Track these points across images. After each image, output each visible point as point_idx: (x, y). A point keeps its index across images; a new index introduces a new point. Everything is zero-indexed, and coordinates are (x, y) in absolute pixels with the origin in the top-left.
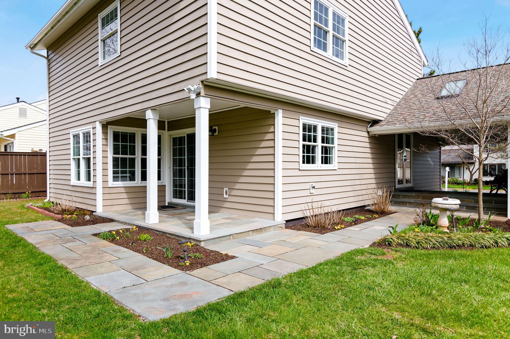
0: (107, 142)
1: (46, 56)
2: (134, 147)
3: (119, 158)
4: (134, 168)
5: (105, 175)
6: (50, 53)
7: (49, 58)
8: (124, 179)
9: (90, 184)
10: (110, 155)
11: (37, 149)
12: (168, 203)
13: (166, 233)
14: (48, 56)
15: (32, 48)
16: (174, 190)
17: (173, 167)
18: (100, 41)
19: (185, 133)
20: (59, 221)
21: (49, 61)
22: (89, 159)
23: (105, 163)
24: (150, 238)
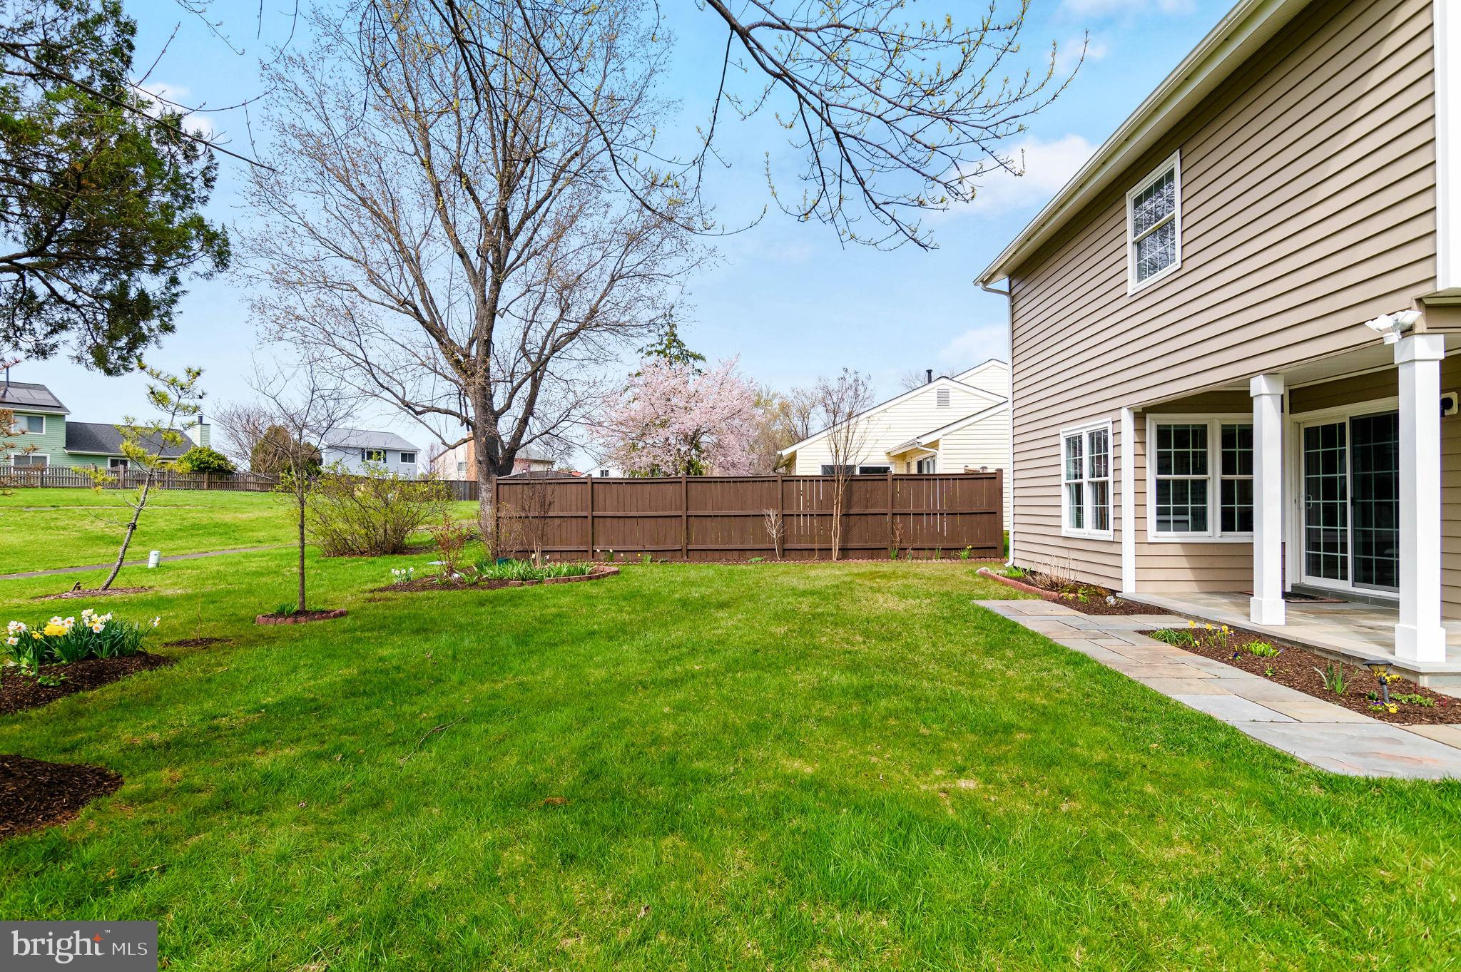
0: (1144, 449)
1: (1007, 291)
2: (1204, 455)
3: (1168, 481)
4: (1204, 501)
5: (1140, 518)
6: (1014, 283)
7: (1013, 294)
8: (1180, 525)
9: (1107, 535)
10: (1152, 476)
11: (975, 466)
12: (1293, 587)
13: (1312, 647)
14: (1011, 290)
15: (985, 283)
16: (1308, 555)
17: (1308, 498)
18: (1129, 245)
19: (1344, 416)
20: (1055, 601)
21: (1013, 298)
22: (1103, 486)
23: (1140, 493)
24: (1272, 651)
